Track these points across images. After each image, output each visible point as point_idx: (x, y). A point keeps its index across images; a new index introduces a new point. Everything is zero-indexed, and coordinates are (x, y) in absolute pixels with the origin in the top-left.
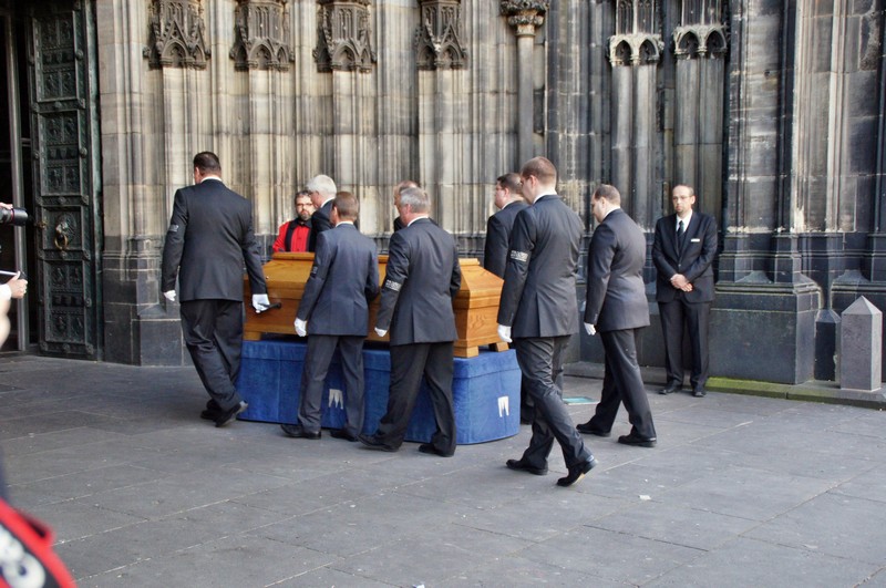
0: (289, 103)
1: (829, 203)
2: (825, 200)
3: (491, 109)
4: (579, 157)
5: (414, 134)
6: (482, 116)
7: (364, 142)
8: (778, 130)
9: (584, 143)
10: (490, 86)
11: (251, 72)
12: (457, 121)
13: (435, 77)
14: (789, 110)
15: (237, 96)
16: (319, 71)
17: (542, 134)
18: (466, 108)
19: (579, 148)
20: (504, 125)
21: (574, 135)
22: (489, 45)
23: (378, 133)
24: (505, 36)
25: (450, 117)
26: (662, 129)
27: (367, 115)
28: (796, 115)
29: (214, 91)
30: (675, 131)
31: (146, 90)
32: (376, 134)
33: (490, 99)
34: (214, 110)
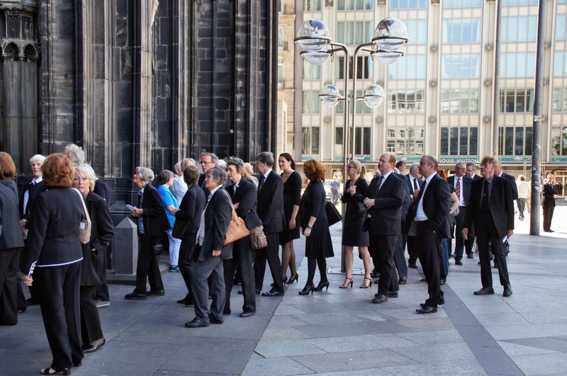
1: (106, 159)
2: (104, 157)
8: (74, 113)
14: (81, 101)
28: (85, 104)
30: (4, 107)
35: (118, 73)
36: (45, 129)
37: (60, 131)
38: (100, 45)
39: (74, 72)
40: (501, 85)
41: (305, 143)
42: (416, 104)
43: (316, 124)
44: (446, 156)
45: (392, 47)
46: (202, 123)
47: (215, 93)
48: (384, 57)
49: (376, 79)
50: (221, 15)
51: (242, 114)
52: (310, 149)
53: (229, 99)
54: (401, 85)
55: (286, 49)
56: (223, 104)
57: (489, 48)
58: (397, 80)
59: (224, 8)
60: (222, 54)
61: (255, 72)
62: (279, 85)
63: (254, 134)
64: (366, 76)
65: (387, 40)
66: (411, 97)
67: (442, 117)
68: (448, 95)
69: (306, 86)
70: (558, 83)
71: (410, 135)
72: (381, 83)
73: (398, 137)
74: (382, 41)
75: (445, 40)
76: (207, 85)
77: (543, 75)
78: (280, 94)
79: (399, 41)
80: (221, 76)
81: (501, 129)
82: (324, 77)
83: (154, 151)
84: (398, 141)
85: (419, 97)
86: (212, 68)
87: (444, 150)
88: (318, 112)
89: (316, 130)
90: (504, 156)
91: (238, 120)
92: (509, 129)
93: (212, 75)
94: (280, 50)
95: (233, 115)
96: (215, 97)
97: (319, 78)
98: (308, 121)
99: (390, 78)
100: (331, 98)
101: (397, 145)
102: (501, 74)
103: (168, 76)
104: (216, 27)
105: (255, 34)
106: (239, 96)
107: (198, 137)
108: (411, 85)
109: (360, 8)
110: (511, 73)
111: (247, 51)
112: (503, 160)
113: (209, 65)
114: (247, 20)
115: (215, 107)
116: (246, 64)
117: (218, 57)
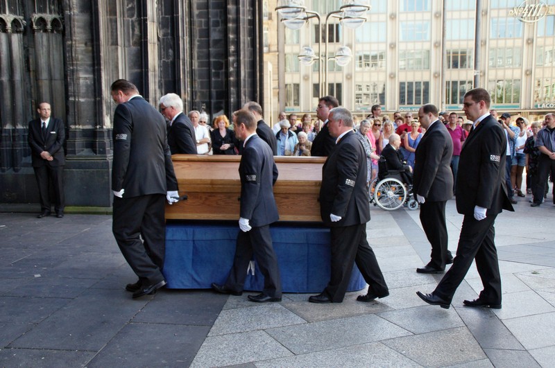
8: (94, 75)
14: (99, 64)
26: (28, 71)
28: (102, 67)
30: (37, 72)
35: (129, 41)
36: (71, 89)
37: (83, 90)
38: (113, 17)
39: (92, 41)
40: (448, 46)
41: (287, 97)
42: (379, 63)
43: (296, 81)
44: (403, 106)
45: (357, 14)
46: (202, 83)
47: (211, 56)
48: (351, 22)
49: (345, 43)
51: (234, 74)
52: (292, 102)
53: (223, 61)
54: (366, 47)
55: (270, 18)
56: (219, 66)
57: (437, 16)
58: (363, 43)
60: (216, 24)
61: (245, 38)
62: (265, 49)
63: (245, 89)
64: (338, 41)
65: (352, 8)
66: (375, 57)
67: (400, 73)
68: (405, 55)
69: (288, 49)
70: (493, 44)
71: (374, 89)
72: (350, 46)
73: (365, 91)
74: (348, 8)
75: (402, 9)
76: (205, 50)
77: (481, 37)
78: (266, 57)
79: (363, 8)
80: (216, 42)
81: (448, 83)
82: (303, 42)
84: (365, 94)
85: (381, 57)
86: (208, 36)
87: (402, 101)
88: (298, 71)
89: (297, 86)
90: (451, 105)
91: (232, 79)
92: (455, 83)
93: (209, 41)
94: (265, 19)
95: (227, 75)
96: (212, 60)
97: (298, 42)
98: (290, 79)
99: (357, 42)
100: (307, 58)
101: (364, 97)
102: (448, 36)
103: (170, 42)
104: (211, 1)
105: (244, 6)
106: (231, 59)
107: (199, 94)
108: (374, 47)
110: (456, 37)
111: (237, 21)
112: (449, 108)
113: (206, 33)
115: (212, 68)
116: (237, 32)
117: (213, 26)
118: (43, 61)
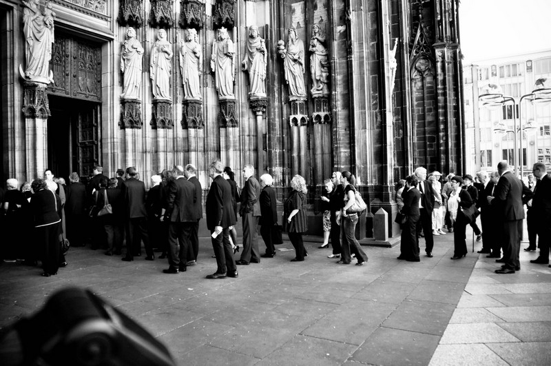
0: (172, 140)
2: (367, 174)
3: (247, 142)
4: (280, 159)
5: (219, 151)
6: (244, 144)
7: (200, 154)
8: (351, 149)
9: (281, 154)
10: (247, 133)
11: (158, 129)
12: (235, 146)
13: (226, 130)
14: (354, 142)
15: (152, 138)
16: (183, 128)
17: (266, 151)
18: (238, 141)
19: (280, 155)
20: (252, 148)
21: (278, 151)
22: (246, 119)
23: (205, 151)
24: (251, 115)
25: (232, 145)
26: (309, 149)
27: (201, 144)
28: (356, 144)
29: (144, 137)
30: (314, 149)
31: (119, 137)
32: (204, 151)
33: (247, 138)
34: (144, 143)
35: (373, 126)
36: (335, 159)
37: (343, 160)
38: (363, 111)
39: (350, 127)
41: (482, 161)
43: (489, 148)
46: (419, 151)
47: (427, 133)
48: (540, 102)
50: (428, 88)
51: (444, 145)
52: (486, 164)
53: (435, 136)
54: (546, 120)
55: (468, 104)
56: (432, 139)
58: (543, 117)
59: (430, 83)
60: (430, 110)
61: (451, 119)
62: (466, 126)
63: (452, 156)
65: (542, 91)
69: (482, 125)
73: (545, 153)
74: (539, 92)
76: (422, 129)
80: (430, 123)
82: (493, 120)
83: (395, 169)
84: (545, 156)
86: (424, 119)
88: (490, 141)
89: (490, 152)
91: (442, 148)
93: (424, 123)
94: (465, 104)
95: (439, 145)
96: (427, 135)
98: (484, 147)
100: (501, 131)
101: (545, 158)
103: (401, 125)
104: (426, 95)
105: (450, 97)
106: (441, 134)
107: (418, 160)
109: (515, 75)
111: (445, 107)
113: (422, 117)
114: (445, 89)
115: (427, 141)
116: (445, 115)
117: (428, 112)
118: (318, 142)
